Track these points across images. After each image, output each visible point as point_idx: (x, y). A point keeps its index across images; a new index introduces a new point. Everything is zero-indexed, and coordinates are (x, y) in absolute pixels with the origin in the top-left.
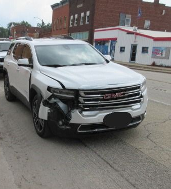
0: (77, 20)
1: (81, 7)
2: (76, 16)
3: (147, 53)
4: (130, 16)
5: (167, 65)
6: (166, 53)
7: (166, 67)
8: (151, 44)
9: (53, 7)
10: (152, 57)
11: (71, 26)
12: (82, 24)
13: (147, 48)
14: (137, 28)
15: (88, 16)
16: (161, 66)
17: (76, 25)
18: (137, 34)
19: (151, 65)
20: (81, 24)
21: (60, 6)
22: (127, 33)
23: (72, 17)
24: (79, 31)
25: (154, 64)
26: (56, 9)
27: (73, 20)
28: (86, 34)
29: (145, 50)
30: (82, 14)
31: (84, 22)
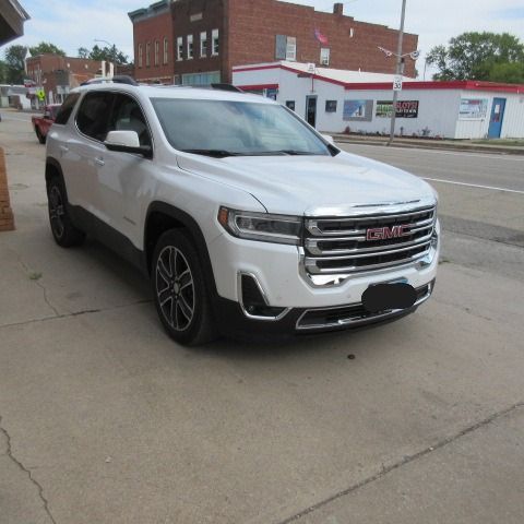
0: (191, 46)
1: (200, 21)
2: (190, 38)
3: (335, 110)
4: (294, 39)
5: (369, 131)
6: (366, 110)
7: (367, 134)
8: (341, 96)
9: (133, 16)
10: (344, 119)
11: (180, 59)
12: (205, 56)
13: (335, 102)
14: (314, 65)
15: (216, 41)
16: (360, 134)
17: (190, 57)
18: (315, 77)
19: (343, 133)
20: (203, 55)
21: (149, 16)
22: (299, 76)
23: (180, 41)
24: (200, 71)
25: (347, 131)
26: (142, 22)
27: (183, 47)
28: (215, 77)
29: (331, 106)
30: (203, 36)
31: (208, 51)
